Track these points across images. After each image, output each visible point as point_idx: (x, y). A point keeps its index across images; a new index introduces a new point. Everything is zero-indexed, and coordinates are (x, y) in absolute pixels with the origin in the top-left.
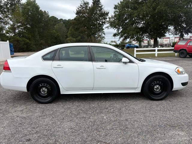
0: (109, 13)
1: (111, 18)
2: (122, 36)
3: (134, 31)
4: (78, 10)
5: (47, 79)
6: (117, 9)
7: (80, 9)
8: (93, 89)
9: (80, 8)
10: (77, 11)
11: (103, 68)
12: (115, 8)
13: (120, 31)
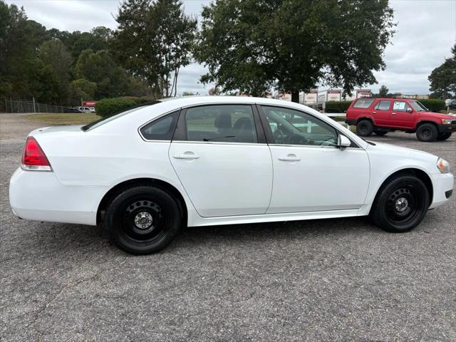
1: (196, 38)
2: (221, 83)
3: (251, 71)
4: (123, 10)
5: (155, 189)
6: (208, 17)
7: (128, 8)
8: (266, 211)
9: (129, 6)
10: (121, 13)
12: (203, 15)
13: (216, 71)
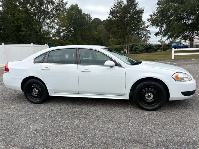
0: (144, 10)
1: (153, 16)
4: (111, 10)
6: (160, 5)
7: (113, 9)
8: (79, 93)
9: (114, 8)
10: (111, 11)
11: (87, 72)
12: (158, 4)
13: (163, 30)
